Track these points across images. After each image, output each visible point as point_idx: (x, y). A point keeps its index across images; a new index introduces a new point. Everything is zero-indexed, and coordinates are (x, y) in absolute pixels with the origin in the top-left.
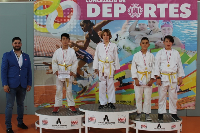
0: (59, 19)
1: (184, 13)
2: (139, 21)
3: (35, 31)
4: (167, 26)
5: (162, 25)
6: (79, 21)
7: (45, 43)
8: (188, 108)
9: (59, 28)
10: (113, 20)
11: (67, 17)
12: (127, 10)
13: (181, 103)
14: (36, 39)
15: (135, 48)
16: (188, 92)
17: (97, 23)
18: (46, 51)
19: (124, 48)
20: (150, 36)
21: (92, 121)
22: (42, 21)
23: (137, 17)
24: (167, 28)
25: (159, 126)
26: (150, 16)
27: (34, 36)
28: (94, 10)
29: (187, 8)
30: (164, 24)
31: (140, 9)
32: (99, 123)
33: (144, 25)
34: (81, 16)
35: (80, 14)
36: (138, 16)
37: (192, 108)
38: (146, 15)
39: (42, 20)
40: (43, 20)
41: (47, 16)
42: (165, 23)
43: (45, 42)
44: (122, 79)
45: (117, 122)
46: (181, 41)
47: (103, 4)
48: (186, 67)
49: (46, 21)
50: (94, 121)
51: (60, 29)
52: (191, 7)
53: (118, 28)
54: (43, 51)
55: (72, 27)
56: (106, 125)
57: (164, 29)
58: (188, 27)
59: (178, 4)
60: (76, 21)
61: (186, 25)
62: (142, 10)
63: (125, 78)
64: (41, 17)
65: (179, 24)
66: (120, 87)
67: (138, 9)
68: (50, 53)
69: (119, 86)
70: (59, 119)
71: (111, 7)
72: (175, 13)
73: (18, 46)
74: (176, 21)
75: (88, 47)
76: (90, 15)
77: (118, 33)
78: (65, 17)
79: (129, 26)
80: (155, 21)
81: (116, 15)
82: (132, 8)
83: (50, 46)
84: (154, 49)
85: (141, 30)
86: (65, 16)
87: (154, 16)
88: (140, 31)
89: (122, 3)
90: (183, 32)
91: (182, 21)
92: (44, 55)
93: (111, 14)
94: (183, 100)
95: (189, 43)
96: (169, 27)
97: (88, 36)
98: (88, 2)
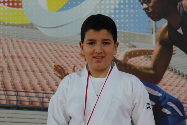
7: (17, 60)
9: (67, 9)
18: (20, 88)
43: (19, 57)
51: (69, 11)
54: (10, 88)
55: (110, 4)
68: (34, 95)
75: (167, 72)
83: (36, 69)
92: (15, 103)
97: (167, 34)
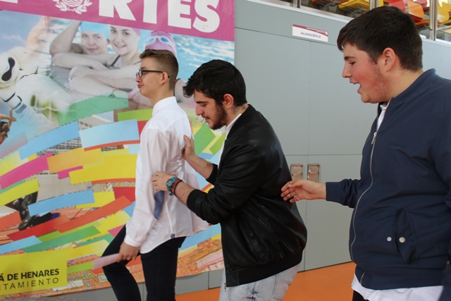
1: (204, 20)
2: (84, 23)
5: (149, 44)
8: (213, 268)
13: (196, 259)
15: (68, 105)
19: (33, 103)
20: (114, 71)
23: (77, 12)
26: (115, 12)
29: (210, 7)
30: (154, 42)
33: (97, 36)
36: (80, 10)
37: (220, 267)
38: (105, 10)
42: (157, 39)
44: (27, 205)
52: (219, 5)
53: (14, 37)
63: (38, 199)
65: (191, 47)
66: (22, 228)
69: (18, 226)
72: (182, 16)
74: (184, 39)
77: (15, 53)
79: (52, 37)
80: (130, 30)
84: (125, 110)
85: (88, 52)
87: (126, 14)
88: (86, 53)
91: (200, 39)
94: (200, 248)
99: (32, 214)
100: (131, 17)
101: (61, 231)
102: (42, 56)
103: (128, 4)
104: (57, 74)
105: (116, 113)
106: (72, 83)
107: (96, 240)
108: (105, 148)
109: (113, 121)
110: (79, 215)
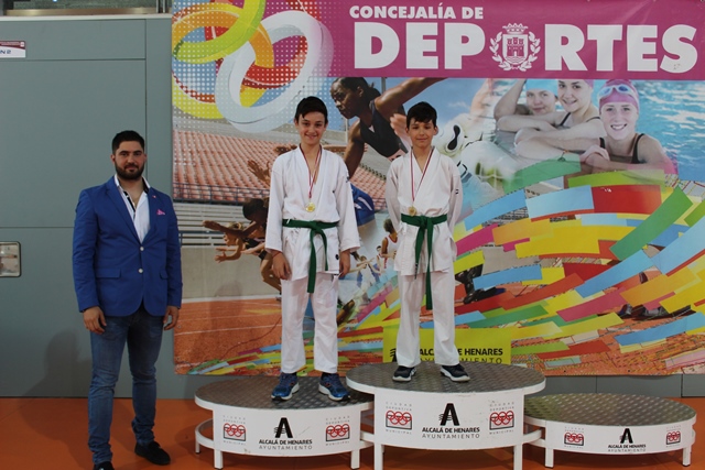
0: (261, 72)
1: (676, 57)
2: (529, 80)
3: (178, 115)
4: (618, 101)
5: (605, 95)
6: (328, 82)
7: (210, 155)
8: (687, 371)
9: (261, 104)
10: (442, 79)
11: (285, 67)
12: (488, 44)
13: (664, 355)
14: (181, 143)
15: (514, 172)
16: (685, 317)
17: (390, 89)
18: (214, 183)
19: (478, 171)
20: (564, 131)
21: (398, 426)
22: (201, 82)
23: (521, 69)
24: (618, 106)
25: (627, 435)
26: (564, 64)
27: (172, 132)
28: (377, 45)
29: (683, 40)
30: (610, 92)
31: (530, 43)
32: (424, 430)
33: (543, 94)
34: (333, 63)
35: (331, 56)
36: (525, 66)
37: (698, 370)
38: (552, 64)
39: (201, 77)
40: (206, 77)
41: (219, 62)
42: (614, 89)
43: (212, 152)
44: (472, 278)
45: (485, 426)
46: (665, 150)
47: (408, 24)
48: (680, 234)
49: (214, 82)
50: (408, 425)
51: (262, 107)
52: (697, 35)
53: (459, 104)
54: (204, 182)
56: (448, 437)
57: (610, 110)
58: (686, 104)
59: (655, 27)
60: (316, 79)
61: (681, 97)
62: (537, 44)
63: (483, 273)
64: (196, 68)
65: (658, 94)
66: (466, 302)
67: (526, 43)
68: (228, 190)
69: (463, 299)
70: (284, 421)
71: (436, 34)
72: (646, 56)
73: (132, 165)
74: (650, 85)
75: (358, 169)
76: (364, 59)
77: (460, 120)
78: (280, 68)
79: (496, 100)
80: (581, 82)
81: (453, 62)
82: (506, 37)
83: (229, 164)
84: (576, 175)
85: (534, 112)
86: (280, 63)
87: (577, 64)
88: (532, 114)
89: (473, 20)
90: (670, 118)
91: (669, 83)
92: (209, 198)
93: (437, 58)
94: (670, 342)
95: (691, 155)
96: (625, 103)
97: (359, 132)
98: (357, 16)
99: (476, 288)
100: (583, 67)
101: (506, 309)
102: (486, 121)
103: (578, 53)
104: (502, 139)
105: (566, 178)
106: (518, 148)
107: (542, 321)
108: (554, 218)
109: (562, 187)
110: (525, 292)
